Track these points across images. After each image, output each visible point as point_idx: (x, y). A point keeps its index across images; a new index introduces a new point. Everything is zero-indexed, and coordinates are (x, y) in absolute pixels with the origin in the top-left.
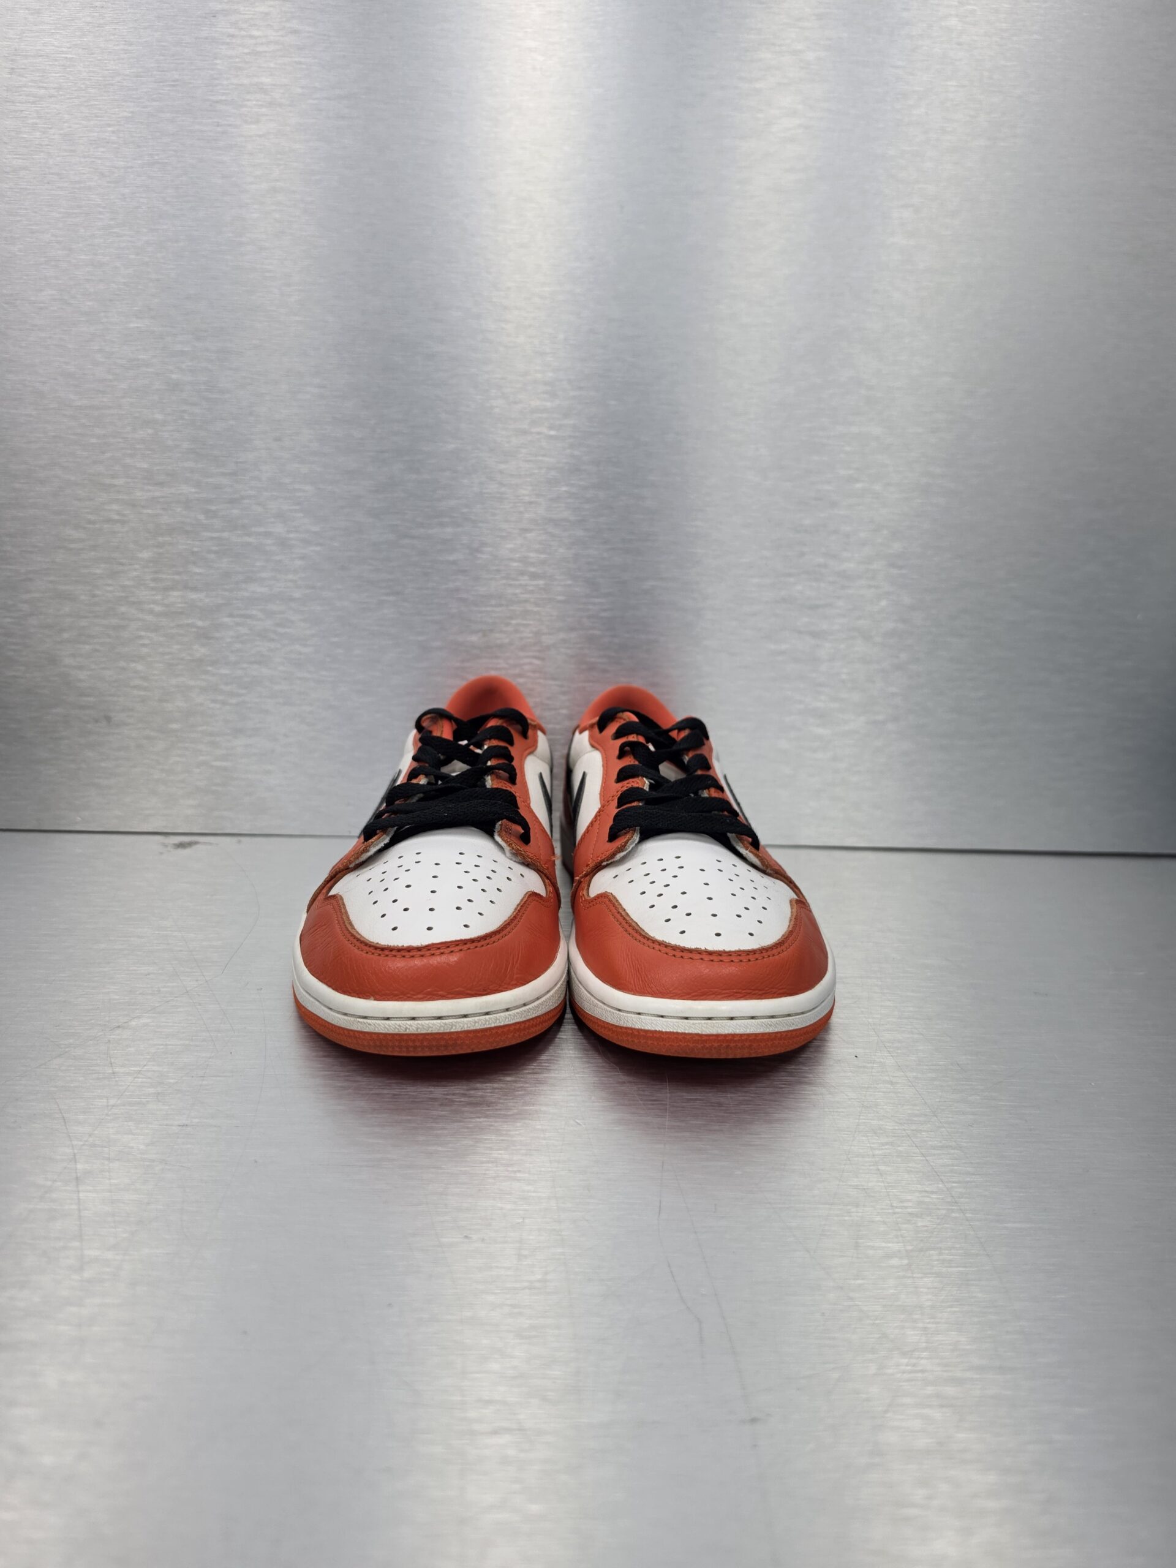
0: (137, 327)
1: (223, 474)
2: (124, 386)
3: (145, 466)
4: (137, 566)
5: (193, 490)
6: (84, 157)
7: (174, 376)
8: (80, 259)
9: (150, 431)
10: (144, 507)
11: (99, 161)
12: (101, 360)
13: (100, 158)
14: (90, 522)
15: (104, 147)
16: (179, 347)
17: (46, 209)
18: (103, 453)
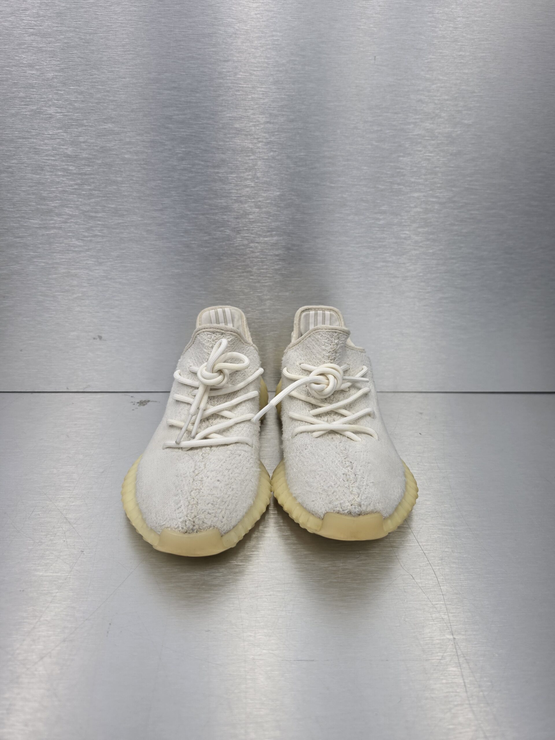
0: (105, 128)
1: (156, 210)
2: (99, 162)
3: (113, 206)
4: (111, 260)
5: (140, 219)
6: (69, 27)
7: (126, 156)
8: (70, 88)
9: (115, 187)
10: (114, 229)
11: (78, 30)
12: (85, 147)
13: (77, 28)
14: (85, 237)
15: (79, 21)
16: (128, 140)
17: (49, 59)
18: (89, 199)
